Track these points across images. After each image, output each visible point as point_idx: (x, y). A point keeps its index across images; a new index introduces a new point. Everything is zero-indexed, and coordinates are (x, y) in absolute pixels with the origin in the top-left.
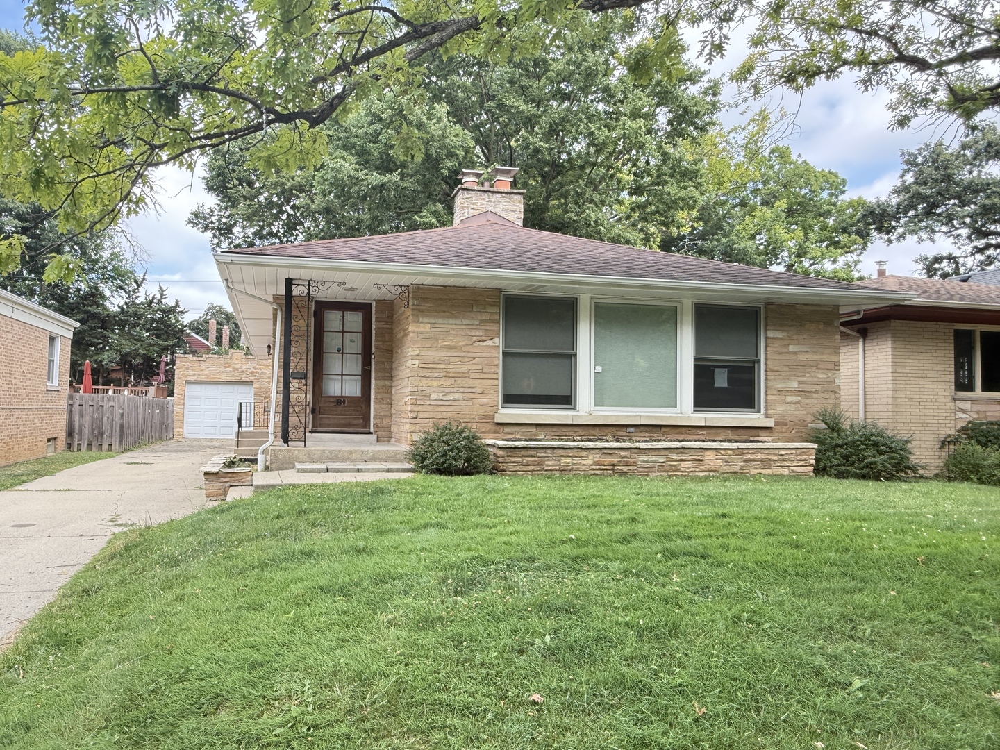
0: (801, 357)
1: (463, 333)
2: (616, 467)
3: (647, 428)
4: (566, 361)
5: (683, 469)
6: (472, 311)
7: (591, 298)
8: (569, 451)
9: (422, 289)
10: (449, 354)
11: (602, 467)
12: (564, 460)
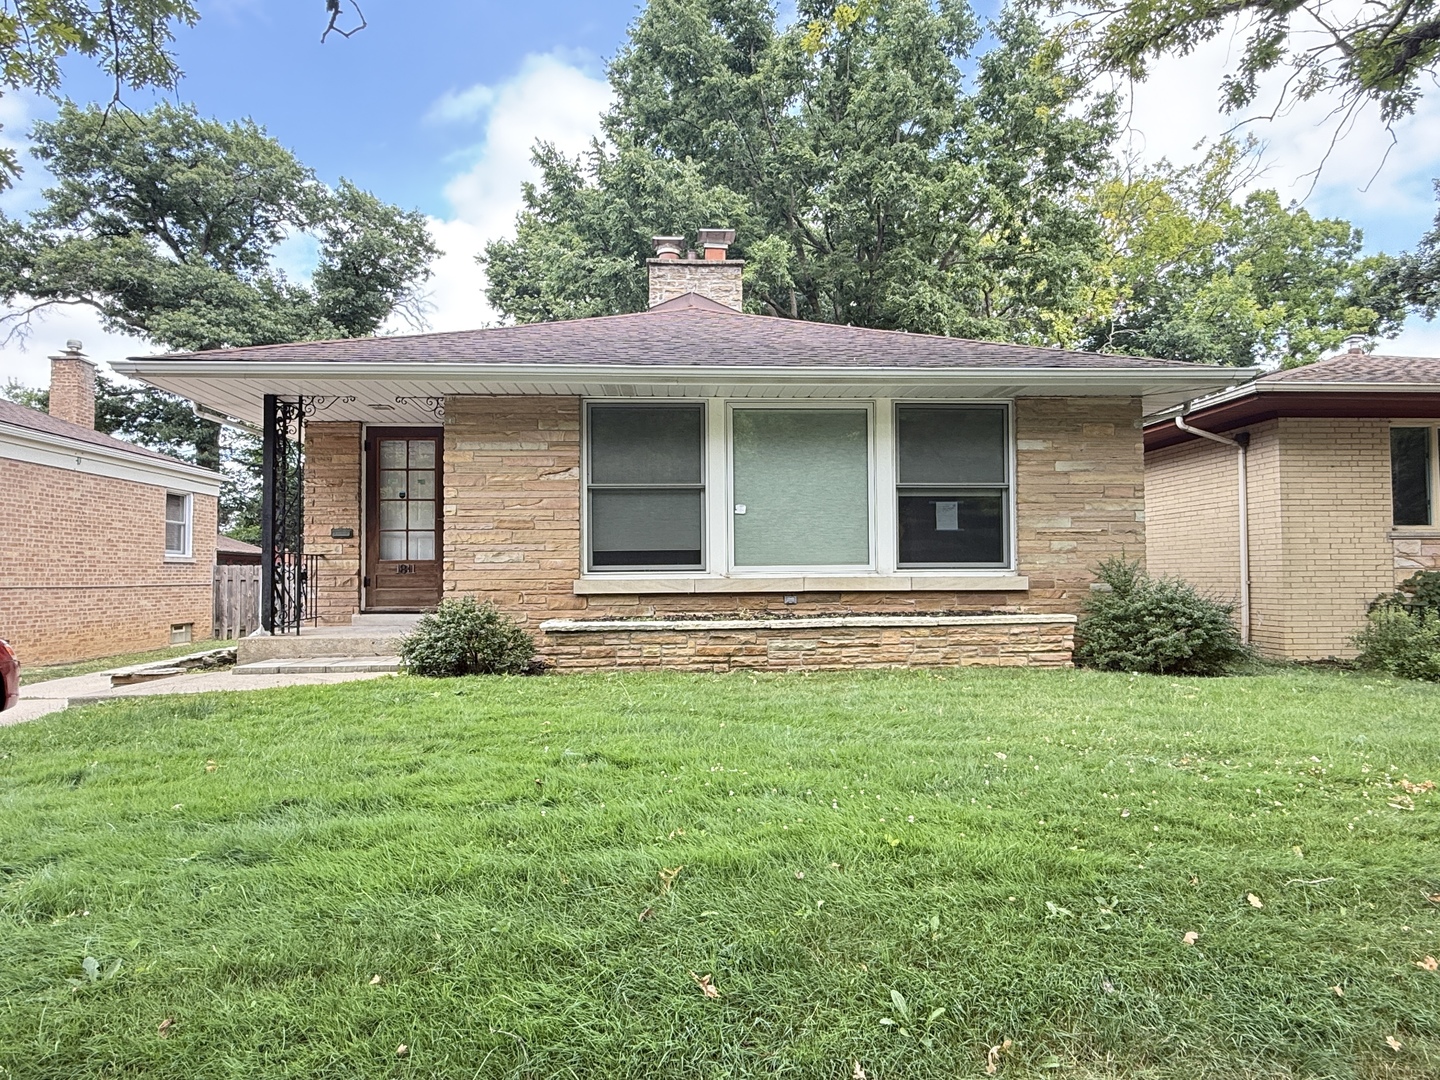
0: (1074, 479)
1: (523, 463)
2: (733, 659)
3: (816, 597)
4: (690, 499)
5: (845, 660)
6: (537, 430)
7: (727, 402)
8: (655, 635)
9: (459, 401)
10: (502, 495)
11: (710, 659)
12: (646, 649)
